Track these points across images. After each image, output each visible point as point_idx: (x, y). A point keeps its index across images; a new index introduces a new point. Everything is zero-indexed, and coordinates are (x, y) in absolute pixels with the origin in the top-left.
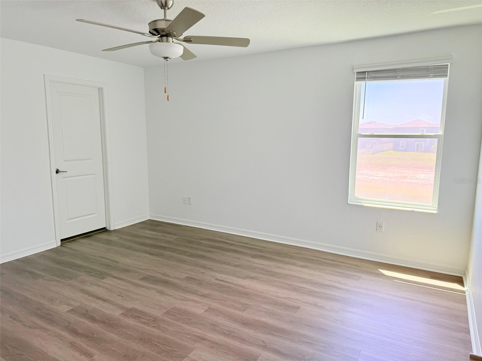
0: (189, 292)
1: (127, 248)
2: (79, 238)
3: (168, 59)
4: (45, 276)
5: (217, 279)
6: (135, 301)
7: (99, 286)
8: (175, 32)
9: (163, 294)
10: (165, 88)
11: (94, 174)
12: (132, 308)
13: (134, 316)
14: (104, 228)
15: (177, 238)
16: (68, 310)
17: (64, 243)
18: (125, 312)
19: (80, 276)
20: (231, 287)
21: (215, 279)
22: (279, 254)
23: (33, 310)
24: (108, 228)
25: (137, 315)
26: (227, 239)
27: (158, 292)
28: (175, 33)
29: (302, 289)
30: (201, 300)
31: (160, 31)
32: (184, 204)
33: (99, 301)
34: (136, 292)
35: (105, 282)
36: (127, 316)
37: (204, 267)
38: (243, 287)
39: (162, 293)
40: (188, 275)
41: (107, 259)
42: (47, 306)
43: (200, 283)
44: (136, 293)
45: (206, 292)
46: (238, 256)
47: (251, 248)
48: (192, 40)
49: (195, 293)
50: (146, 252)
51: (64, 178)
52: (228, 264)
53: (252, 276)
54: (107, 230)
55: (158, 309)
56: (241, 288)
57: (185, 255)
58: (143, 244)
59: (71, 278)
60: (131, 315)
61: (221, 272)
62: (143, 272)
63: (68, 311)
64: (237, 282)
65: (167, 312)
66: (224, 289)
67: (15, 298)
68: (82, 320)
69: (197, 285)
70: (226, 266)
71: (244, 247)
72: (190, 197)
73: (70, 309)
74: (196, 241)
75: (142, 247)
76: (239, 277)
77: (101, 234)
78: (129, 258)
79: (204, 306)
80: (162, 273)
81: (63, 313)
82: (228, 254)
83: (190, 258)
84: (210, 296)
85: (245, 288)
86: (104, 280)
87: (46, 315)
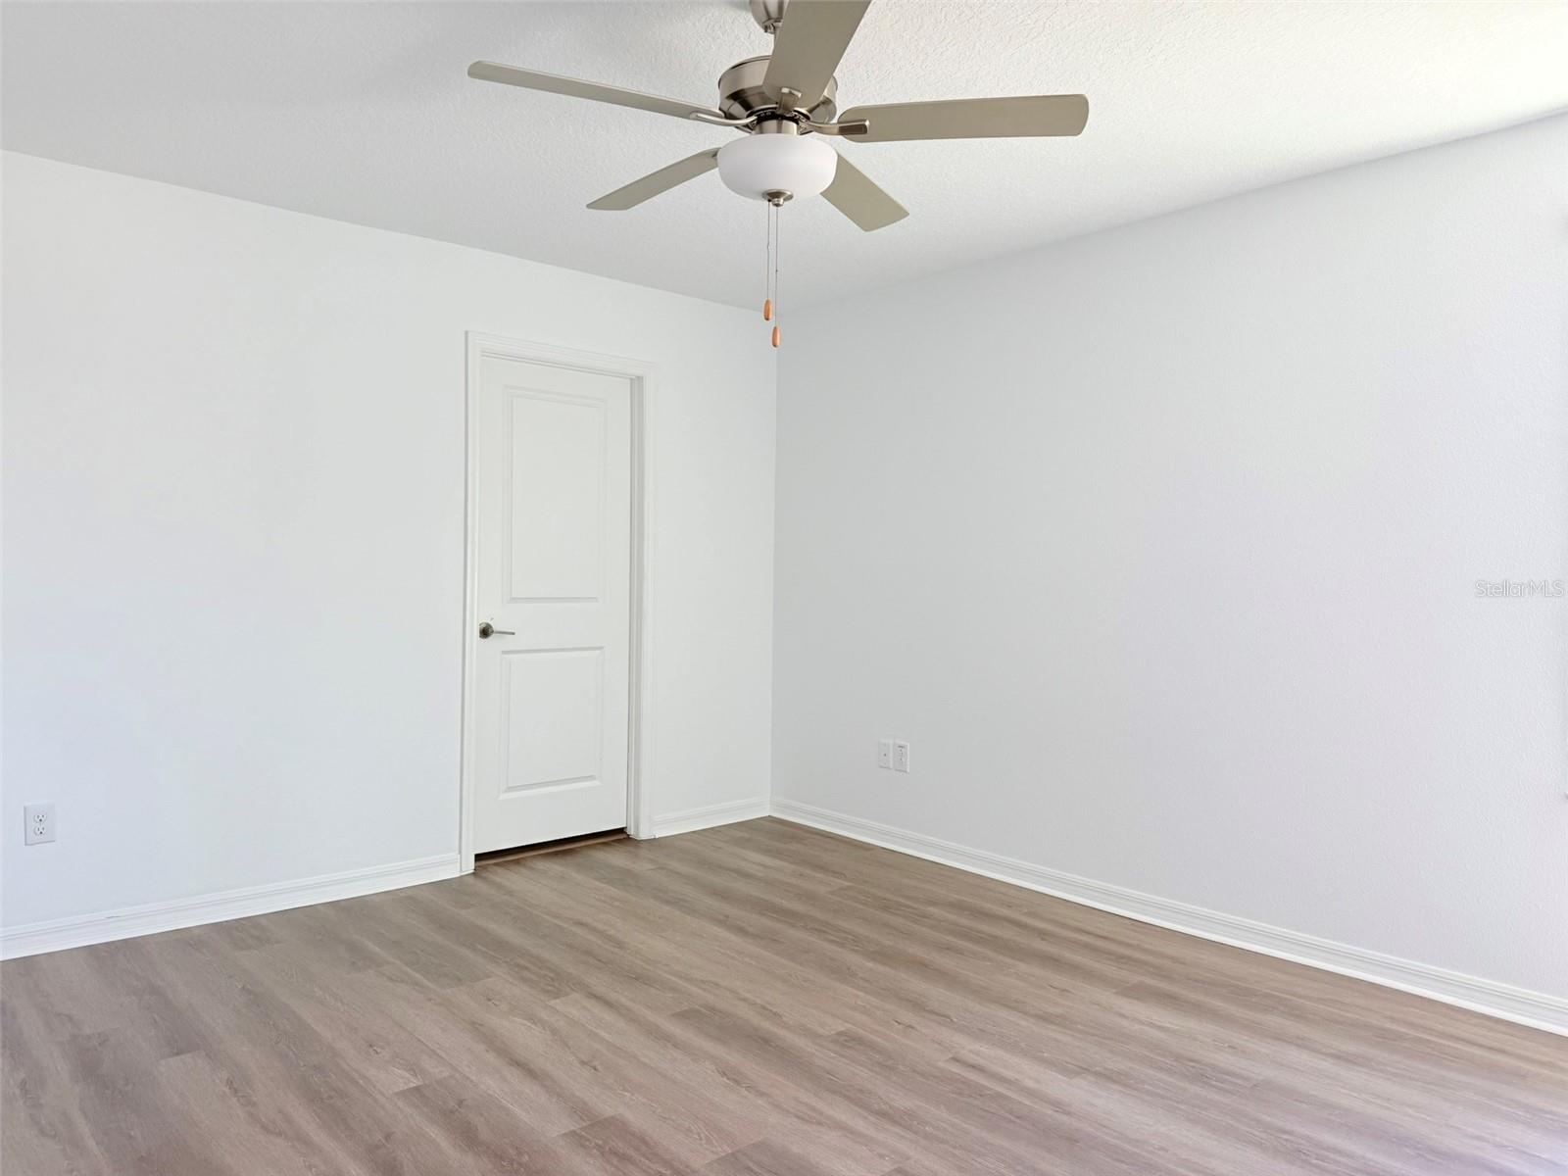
0: (834, 1092)
1: (668, 902)
2: (534, 856)
3: (782, 200)
4: (388, 963)
5: (956, 1060)
6: (633, 1094)
7: (532, 1018)
8: (799, 91)
9: (736, 1082)
10: (768, 302)
11: (600, 648)
12: (612, 1117)
13: (607, 1149)
14: (621, 831)
15: (848, 888)
16: (406, 1088)
17: (485, 868)
18: (582, 1129)
19: (489, 977)
20: (1006, 1098)
21: (951, 1056)
22: (1241, 993)
23: (303, 1069)
24: (631, 832)
25: (621, 1147)
26: (1030, 914)
27: (724, 1074)
28: (800, 95)
29: (1332, 1156)
30: (871, 1132)
31: (753, 100)
32: (881, 767)
33: (513, 1075)
34: (647, 1061)
35: (558, 1008)
36: (583, 1146)
37: (918, 1006)
38: (1058, 1106)
39: (734, 1077)
40: (850, 1026)
41: (594, 930)
42: (348, 1065)
43: (887, 1063)
44: (645, 1064)
45: (902, 1101)
46: (1062, 980)
47: (1120, 959)
48: (867, 123)
49: (857, 1098)
50: (724, 922)
51: (504, 652)
52: (1015, 1006)
53: (1106, 1069)
54: (628, 838)
55: (701, 1139)
56: (1050, 1112)
57: (856, 951)
58: (724, 895)
59: (460, 980)
60: (597, 1145)
61: (980, 1035)
62: (693, 989)
63: (402, 1094)
64: (1038, 1082)
65: (733, 1154)
66: (976, 1102)
67: (271, 1023)
68: (434, 1132)
69: (872, 1071)
70: (1003, 1014)
71: (1094, 949)
72: (902, 743)
73: (412, 1085)
74: (908, 903)
75: (716, 904)
76: (1049, 1063)
77: (608, 849)
78: (662, 937)
79: (881, 1156)
80: (755, 1004)
81: (384, 1096)
82: (1023, 967)
83: (870, 965)
84: (915, 1123)
85: (1068, 1114)
86: (556, 1003)
87: (333, 1093)
